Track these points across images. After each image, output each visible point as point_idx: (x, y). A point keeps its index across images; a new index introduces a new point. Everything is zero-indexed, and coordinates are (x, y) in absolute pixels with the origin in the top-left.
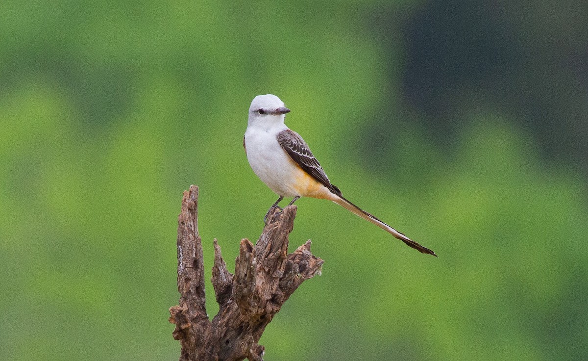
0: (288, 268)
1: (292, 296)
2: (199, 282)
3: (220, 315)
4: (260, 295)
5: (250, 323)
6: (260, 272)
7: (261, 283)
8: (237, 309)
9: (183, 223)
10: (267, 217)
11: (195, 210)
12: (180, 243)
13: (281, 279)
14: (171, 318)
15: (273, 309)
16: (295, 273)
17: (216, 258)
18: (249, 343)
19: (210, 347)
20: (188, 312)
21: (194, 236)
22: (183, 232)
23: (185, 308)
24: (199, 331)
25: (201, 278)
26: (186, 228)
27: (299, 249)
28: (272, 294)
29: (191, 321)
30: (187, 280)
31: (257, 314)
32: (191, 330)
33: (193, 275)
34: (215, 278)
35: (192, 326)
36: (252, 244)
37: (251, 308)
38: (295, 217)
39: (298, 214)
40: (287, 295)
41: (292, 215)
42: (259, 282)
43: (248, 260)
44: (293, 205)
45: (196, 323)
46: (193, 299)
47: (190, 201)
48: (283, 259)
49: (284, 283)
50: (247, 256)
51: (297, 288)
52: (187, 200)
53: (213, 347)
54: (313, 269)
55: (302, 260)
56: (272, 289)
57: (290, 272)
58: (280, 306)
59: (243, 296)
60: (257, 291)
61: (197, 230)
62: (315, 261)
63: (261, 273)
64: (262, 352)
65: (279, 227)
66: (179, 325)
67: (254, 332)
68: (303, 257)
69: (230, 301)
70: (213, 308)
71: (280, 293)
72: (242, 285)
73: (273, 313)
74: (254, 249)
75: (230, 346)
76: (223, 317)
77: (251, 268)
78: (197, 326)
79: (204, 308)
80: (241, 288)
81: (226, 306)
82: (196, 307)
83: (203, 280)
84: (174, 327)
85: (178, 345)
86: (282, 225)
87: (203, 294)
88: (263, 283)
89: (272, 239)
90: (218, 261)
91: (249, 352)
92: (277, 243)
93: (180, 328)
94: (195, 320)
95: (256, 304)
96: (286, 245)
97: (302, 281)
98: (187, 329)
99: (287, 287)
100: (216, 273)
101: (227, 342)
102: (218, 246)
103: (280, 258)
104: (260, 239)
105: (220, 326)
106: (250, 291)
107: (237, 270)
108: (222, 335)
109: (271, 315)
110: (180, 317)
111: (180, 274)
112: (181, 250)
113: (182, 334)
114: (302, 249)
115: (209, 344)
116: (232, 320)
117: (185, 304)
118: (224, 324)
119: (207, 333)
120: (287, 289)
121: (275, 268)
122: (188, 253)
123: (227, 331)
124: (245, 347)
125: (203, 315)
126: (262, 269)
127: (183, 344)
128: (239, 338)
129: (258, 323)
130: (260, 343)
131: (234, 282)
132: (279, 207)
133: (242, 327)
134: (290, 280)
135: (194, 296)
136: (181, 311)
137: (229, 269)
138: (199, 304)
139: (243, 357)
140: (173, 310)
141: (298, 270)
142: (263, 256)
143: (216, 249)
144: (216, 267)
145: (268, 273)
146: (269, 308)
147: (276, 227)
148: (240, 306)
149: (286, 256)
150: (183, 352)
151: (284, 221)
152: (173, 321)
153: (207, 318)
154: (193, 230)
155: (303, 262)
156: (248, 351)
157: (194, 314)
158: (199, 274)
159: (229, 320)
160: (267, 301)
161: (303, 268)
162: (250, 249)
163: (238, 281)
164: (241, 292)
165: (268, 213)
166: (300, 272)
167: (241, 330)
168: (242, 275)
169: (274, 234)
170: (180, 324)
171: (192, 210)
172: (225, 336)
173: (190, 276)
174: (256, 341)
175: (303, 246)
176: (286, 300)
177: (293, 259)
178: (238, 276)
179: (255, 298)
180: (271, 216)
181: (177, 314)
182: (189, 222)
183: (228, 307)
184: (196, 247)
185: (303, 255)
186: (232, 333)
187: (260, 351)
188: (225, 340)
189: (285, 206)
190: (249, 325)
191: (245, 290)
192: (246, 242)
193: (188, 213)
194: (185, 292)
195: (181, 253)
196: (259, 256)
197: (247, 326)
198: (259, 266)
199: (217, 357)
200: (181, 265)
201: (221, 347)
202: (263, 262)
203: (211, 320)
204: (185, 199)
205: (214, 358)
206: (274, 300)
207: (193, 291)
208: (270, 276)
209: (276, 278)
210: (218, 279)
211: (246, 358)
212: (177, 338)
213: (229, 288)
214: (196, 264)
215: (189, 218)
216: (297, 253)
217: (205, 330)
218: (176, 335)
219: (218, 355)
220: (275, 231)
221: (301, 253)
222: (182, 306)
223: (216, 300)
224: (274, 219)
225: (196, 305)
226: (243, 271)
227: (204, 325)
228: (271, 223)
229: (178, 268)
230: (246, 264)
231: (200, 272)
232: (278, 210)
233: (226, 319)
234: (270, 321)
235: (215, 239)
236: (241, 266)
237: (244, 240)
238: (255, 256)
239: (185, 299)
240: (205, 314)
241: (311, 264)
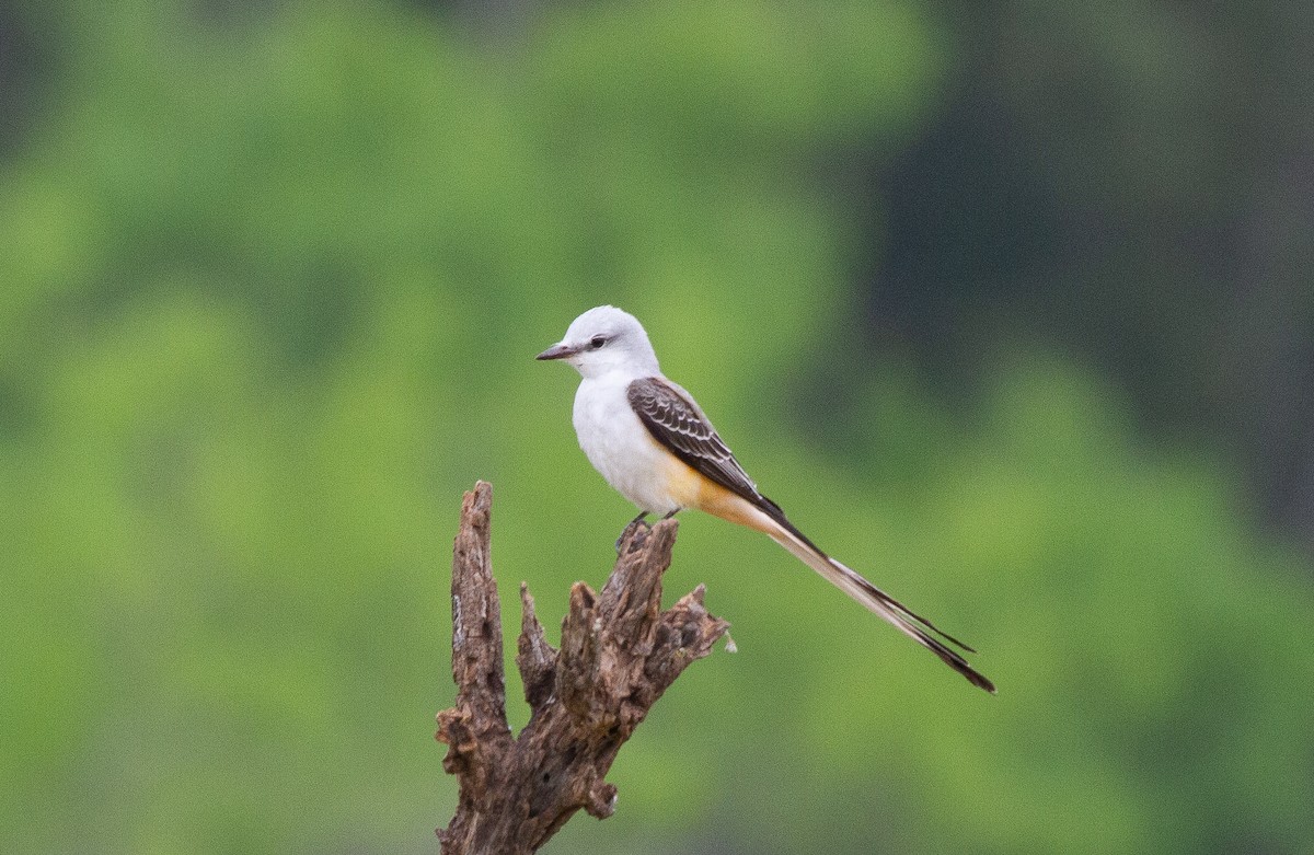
0: (662, 637)
1: (668, 692)
2: (493, 665)
3: (533, 727)
4: (608, 690)
5: (590, 741)
6: (608, 644)
7: (611, 665)
8: (566, 716)
9: (462, 553)
10: (621, 542)
11: (485, 527)
12: (456, 589)
13: (648, 659)
14: (440, 733)
15: (632, 716)
16: (675, 647)
17: (526, 620)
18: (588, 780)
19: (513, 788)
20: (471, 721)
21: (485, 578)
22: (463, 570)
23: (467, 713)
24: (493, 757)
25: (498, 656)
26: (468, 562)
27: (683, 601)
28: (631, 687)
29: (479, 737)
30: (471, 660)
31: (602, 725)
32: (477, 756)
33: (481, 651)
34: (524, 657)
35: (480, 747)
36: (592, 592)
37: (591, 714)
38: (674, 541)
39: (680, 537)
40: (660, 689)
41: (668, 537)
42: (607, 663)
43: (586, 623)
44: (671, 519)
45: (488, 741)
46: (482, 697)
47: (475, 511)
48: (652, 621)
49: (653, 665)
50: (584, 614)
51: (677, 675)
52: (470, 509)
53: (520, 788)
54: (708, 640)
55: (687, 622)
56: (631, 678)
57: (665, 645)
58: (646, 713)
59: (577, 692)
60: (602, 681)
61: (490, 567)
62: (712, 624)
63: (611, 647)
64: (611, 797)
65: (645, 560)
66: (455, 746)
67: (596, 759)
68: (691, 617)
69: (551, 700)
70: (519, 713)
71: (646, 685)
72: (574, 670)
73: (632, 722)
74: (598, 601)
75: (551, 784)
76: (539, 731)
77: (590, 639)
78: (489, 748)
79: (502, 714)
80: (573, 676)
81: (544, 709)
82: (486, 713)
83: (501, 660)
84: (445, 750)
85: (453, 783)
86: (650, 558)
87: (502, 687)
88: (614, 666)
89: (631, 582)
90: (530, 625)
91: (588, 797)
92: (641, 591)
93: (457, 751)
94: (485, 736)
95: (601, 706)
96: (657, 595)
97: (688, 661)
98: (470, 753)
99: (659, 673)
100: (525, 648)
101: (547, 777)
102: (529, 597)
103: (646, 619)
104: (609, 584)
105: (533, 747)
106: (589, 681)
107: (564, 642)
108: (537, 765)
109: (629, 727)
110: (456, 731)
111: (457, 649)
112: (459, 603)
113: (460, 763)
114: (688, 601)
115: (511, 781)
116: (556, 737)
117: (467, 706)
118: (540, 745)
119: (507, 761)
120: (660, 677)
121: (635, 638)
122: (472, 609)
123: (546, 757)
124: (579, 789)
125: (500, 727)
126: (612, 639)
127: (463, 782)
128: (568, 770)
129: (603, 742)
130: (609, 779)
131: (560, 664)
132: (644, 523)
133: (574, 749)
134: (666, 660)
135: (483, 691)
136: (458, 720)
137: (550, 642)
138: (493, 705)
139: (576, 807)
140: (444, 718)
141: (680, 640)
142: (614, 615)
143: (526, 602)
144: (525, 635)
145: (624, 647)
146: (626, 713)
147: (639, 561)
148: (570, 711)
149: (657, 616)
150: (462, 798)
151: (655, 550)
152: (443, 739)
153: (509, 732)
154: (481, 564)
155: (689, 626)
156: (585, 795)
157: (484, 724)
158: (492, 649)
159: (549, 735)
160: (623, 699)
161: (689, 638)
162: (589, 601)
163: (566, 663)
164: (571, 683)
165: (624, 535)
166: (684, 646)
167: (572, 755)
168: (574, 651)
169: (634, 574)
170: (457, 744)
171: (481, 527)
172: (542, 765)
173: (477, 653)
174: (601, 775)
175: (690, 596)
176: (656, 698)
177: (671, 621)
178: (567, 653)
179: (599, 694)
180: (631, 539)
181: (451, 725)
182: (473, 551)
183: (548, 711)
184: (487, 598)
185: (689, 613)
186: (556, 761)
187: (608, 795)
188: (543, 774)
189: (657, 524)
190: (587, 745)
191: (580, 680)
192: (582, 589)
193: (471, 533)
194: (466, 682)
195: (459, 610)
196: (606, 616)
197: (585, 748)
198: (605, 634)
199: (526, 806)
200: (459, 631)
201: (534, 788)
202: (614, 625)
203: (515, 736)
204: (467, 508)
205: (521, 808)
206: (636, 698)
207: (481, 681)
208: (626, 652)
209: (639, 656)
210: (528, 659)
211: (582, 812)
212: (450, 771)
213: (549, 675)
214: (487, 629)
215: (474, 543)
216: (679, 609)
217: (503, 756)
218: (448, 765)
219: (530, 801)
220: (636, 569)
221: (686, 609)
222: (461, 709)
223: (524, 698)
224: (635, 547)
225: (487, 707)
226: (577, 643)
227: (502, 745)
228: (630, 552)
229: (453, 638)
230: (582, 631)
231: (495, 646)
232: (642, 528)
233: (544, 735)
234: (626, 739)
235: (524, 584)
236: (573, 636)
237: (577, 584)
238: (599, 616)
239: (467, 696)
240: (505, 725)
241: (705, 630)
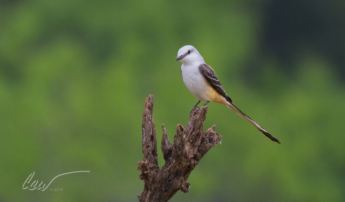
0: (203, 140)
1: (205, 156)
2: (154, 148)
3: (166, 166)
4: (187, 155)
5: (182, 170)
6: (187, 142)
7: (188, 148)
8: (175, 163)
9: (145, 116)
10: (191, 112)
11: (152, 108)
12: (143, 126)
13: (199, 146)
14: (139, 168)
15: (194, 163)
16: (207, 143)
17: (164, 134)
18: (182, 181)
19: (160, 184)
20: (148, 164)
21: (151, 123)
22: (145, 120)
23: (146, 162)
24: (154, 175)
25: (155, 146)
26: (147, 118)
27: (209, 130)
28: (194, 155)
29: (150, 169)
30: (148, 147)
31: (186, 165)
32: (149, 174)
33: (150, 144)
34: (163, 146)
35: (150, 172)
36: (183, 127)
37: (182, 162)
38: (206, 112)
39: (208, 111)
40: (202, 155)
41: (205, 111)
42: (187, 148)
43: (181, 136)
44: (205, 106)
45: (153, 170)
46: (151, 157)
47: (149, 103)
48: (200, 135)
49: (200, 148)
50: (181, 133)
51: (207, 151)
52: (147, 103)
53: (162, 184)
54: (216, 141)
55: (210, 136)
56: (194, 152)
57: (204, 142)
58: (198, 162)
59: (178, 156)
60: (186, 153)
61: (153, 119)
62: (218, 136)
63: (188, 143)
64: (188, 186)
65: (198, 118)
66: (143, 171)
67: (184, 175)
68: (211, 134)
69: (171, 158)
70: (161, 162)
71: (198, 154)
72: (178, 150)
73: (194, 165)
74: (184, 130)
75: (171, 183)
76: (167, 167)
77: (182, 140)
78: (153, 172)
79: (157, 162)
80: (177, 151)
81: (169, 161)
82: (152, 162)
83: (156, 147)
84: (140, 172)
85: (142, 183)
86: (200, 117)
87: (156, 155)
88: (189, 148)
89: (194, 124)
90: (165, 136)
91: (182, 186)
92: (197, 126)
93: (144, 173)
94: (152, 169)
95: (185, 160)
96: (202, 128)
97: (210, 147)
98: (147, 174)
99: (202, 151)
100: (163, 143)
101: (170, 181)
102: (164, 128)
103: (198, 135)
104: (188, 124)
105: (166, 172)
106: (182, 153)
107: (175, 141)
108: (167, 177)
109: (193, 166)
110: (143, 167)
111: (144, 144)
112: (144, 130)
113: (144, 176)
114: (210, 129)
115: (159, 181)
116: (172, 169)
117: (146, 160)
118: (168, 171)
119: (158, 176)
120: (202, 152)
121: (195, 140)
122: (148, 132)
123: (169, 175)
124: (179, 184)
125: (156, 166)
126: (189, 140)
127: (145, 182)
128: (176, 179)
129: (186, 170)
130: (187, 181)
131: (173, 148)
132: (198, 107)
133: (178, 172)
134: (204, 147)
135: (151, 156)
136: (144, 164)
137: (171, 141)
138: (154, 160)
139: (178, 189)
140: (140, 163)
141: (208, 141)
142: (189, 134)
143: (164, 130)
144: (164, 139)
145: (192, 143)
146: (193, 162)
147: (196, 118)
148: (176, 161)
149: (202, 134)
150: (145, 187)
151: (201, 115)
152: (139, 169)
153: (159, 168)
154: (151, 119)
155: (211, 137)
156: (181, 186)
157: (151, 165)
158: (154, 144)
159: (170, 168)
160: (192, 158)
161: (211, 140)
162: (182, 129)
163: (175, 147)
164: (177, 153)
165: (192, 110)
166: (209, 143)
167: (177, 174)
168: (178, 144)
169: (195, 122)
170: (144, 171)
171: (150, 108)
172: (168, 177)
173: (149, 145)
174: (185, 180)
175: (211, 128)
176: (202, 158)
177: (206, 135)
178: (176, 145)
179: (185, 156)
180: (194, 112)
181: (142, 165)
182: (148, 115)
183: (170, 161)
184: (152, 129)
185: (211, 133)
186: (172, 176)
187: (187, 186)
188: (168, 180)
189: (201, 106)
190: (181, 171)
191: (179, 152)
192: (180, 126)
193: (148, 110)
194: (146, 153)
195: (144, 132)
196: (187, 134)
197: (181, 172)
198: (187, 139)
199: (164, 189)
200: (144, 138)
201: (166, 184)
202: (189, 137)
203: (160, 168)
204: (146, 103)
205: (162, 190)
206: (195, 158)
207: (151, 153)
208: (193, 144)
209: (196, 145)
210: (164, 146)
211: (180, 191)
212: (142, 179)
213: (170, 151)
214: (152, 138)
215: (149, 113)
216: (207, 132)
217: (157, 174)
218: (141, 177)
219: (165, 188)
220: (195, 120)
221: (210, 132)
222: (145, 161)
223: (163, 158)
224: (195, 114)
225: (152, 160)
226: (178, 142)
227: (156, 171)
228: (194, 115)
229: (142, 140)
230: (180, 138)
231: (155, 143)
232: (197, 108)
233: (169, 168)
234: (193, 169)
235: (163, 125)
236: (177, 139)
237: (179, 125)
238: (185, 134)
239: (147, 157)
240: (157, 165)
241: (216, 138)
